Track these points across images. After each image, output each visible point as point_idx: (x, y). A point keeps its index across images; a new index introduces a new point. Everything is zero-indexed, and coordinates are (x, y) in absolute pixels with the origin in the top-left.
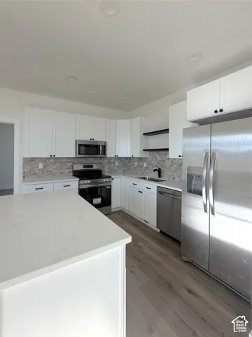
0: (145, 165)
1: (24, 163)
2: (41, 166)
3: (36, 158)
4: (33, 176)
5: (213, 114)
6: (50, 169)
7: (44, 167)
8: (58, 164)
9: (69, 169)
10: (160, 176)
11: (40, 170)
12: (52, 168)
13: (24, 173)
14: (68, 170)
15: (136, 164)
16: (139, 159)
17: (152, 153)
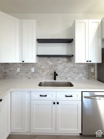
0: (33, 70)
15: (18, 70)
16: (24, 65)
17: (41, 58)
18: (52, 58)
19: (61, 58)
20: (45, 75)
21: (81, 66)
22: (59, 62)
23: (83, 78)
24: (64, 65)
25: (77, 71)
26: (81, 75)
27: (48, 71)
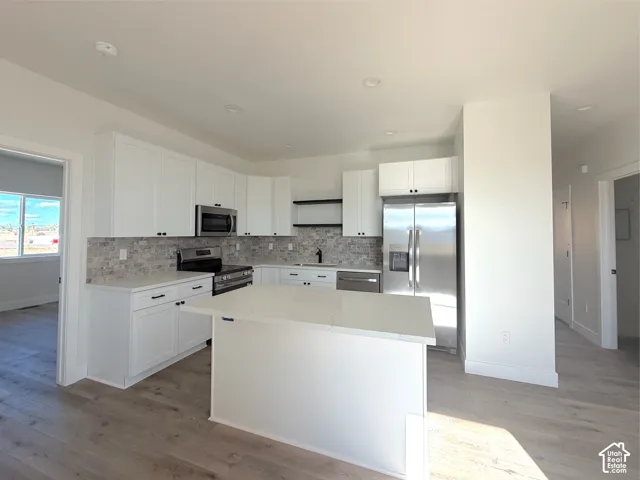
0: (290, 247)
1: (89, 250)
2: (123, 254)
3: (113, 239)
4: (108, 278)
5: (409, 193)
6: (140, 261)
7: (129, 257)
8: (153, 251)
9: (171, 258)
10: (320, 261)
11: (121, 262)
12: (143, 257)
13: (89, 271)
14: (170, 262)
15: (271, 246)
16: (278, 239)
17: (303, 229)
18: (317, 229)
19: (331, 229)
20: (307, 255)
21: (364, 241)
22: (329, 235)
23: (368, 263)
24: (337, 240)
25: (357, 250)
26: (365, 257)
27: (312, 249)
